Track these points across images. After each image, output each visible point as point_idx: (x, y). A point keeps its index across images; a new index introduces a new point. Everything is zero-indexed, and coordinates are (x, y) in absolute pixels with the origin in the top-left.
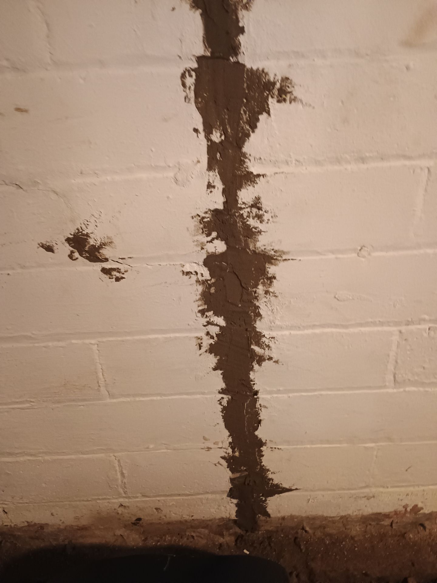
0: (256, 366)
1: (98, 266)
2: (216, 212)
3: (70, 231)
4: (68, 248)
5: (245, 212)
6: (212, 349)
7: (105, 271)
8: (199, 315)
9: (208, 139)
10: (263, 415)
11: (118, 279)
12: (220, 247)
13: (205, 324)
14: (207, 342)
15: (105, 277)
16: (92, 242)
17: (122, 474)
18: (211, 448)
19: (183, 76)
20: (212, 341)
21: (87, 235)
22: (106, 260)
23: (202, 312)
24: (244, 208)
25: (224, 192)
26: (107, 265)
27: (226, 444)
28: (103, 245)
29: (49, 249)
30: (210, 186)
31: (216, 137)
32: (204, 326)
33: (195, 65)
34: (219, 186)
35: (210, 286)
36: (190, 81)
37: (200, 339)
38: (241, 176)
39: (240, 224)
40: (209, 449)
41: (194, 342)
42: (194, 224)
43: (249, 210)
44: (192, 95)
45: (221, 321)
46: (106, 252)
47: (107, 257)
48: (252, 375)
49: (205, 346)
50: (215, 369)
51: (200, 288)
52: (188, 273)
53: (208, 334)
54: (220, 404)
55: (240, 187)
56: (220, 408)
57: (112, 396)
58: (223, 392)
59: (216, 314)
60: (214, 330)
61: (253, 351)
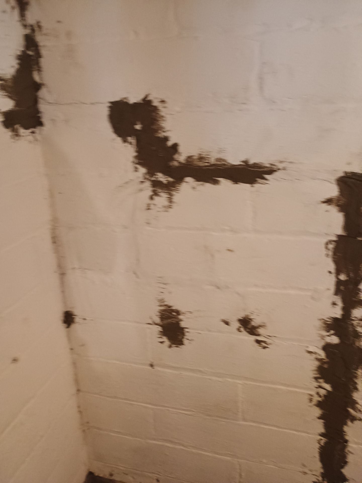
0: (349, 423)
1: (253, 338)
2: (335, 319)
3: (241, 315)
4: (238, 325)
5: (355, 323)
6: (319, 405)
7: (258, 342)
8: (314, 380)
9: (338, 278)
10: (350, 458)
11: (265, 348)
12: (335, 340)
13: (317, 386)
14: (316, 399)
15: (256, 345)
16: (253, 323)
17: (240, 475)
18: (307, 473)
19: (327, 244)
20: (320, 399)
21: (251, 319)
22: (259, 335)
23: (316, 379)
24: (355, 320)
25: (344, 309)
26: (259, 338)
27: (318, 473)
28: (260, 326)
29: (227, 323)
30: (334, 304)
31: (343, 277)
32: (317, 388)
33: (335, 239)
34: (340, 304)
35: (325, 363)
36: (331, 246)
37: (311, 395)
38: (355, 301)
39: (351, 329)
40: (305, 473)
41: (307, 397)
42: (319, 324)
43: (358, 322)
44: (330, 253)
45: (328, 387)
46: (261, 331)
47: (260, 333)
48: (345, 428)
49: (315, 401)
50: (319, 418)
51: (317, 363)
52: (310, 352)
53: (318, 394)
54: (319, 443)
55: (354, 307)
56: (318, 446)
57: (244, 420)
58: (322, 435)
59: (326, 382)
60: (323, 392)
61: (348, 411)
